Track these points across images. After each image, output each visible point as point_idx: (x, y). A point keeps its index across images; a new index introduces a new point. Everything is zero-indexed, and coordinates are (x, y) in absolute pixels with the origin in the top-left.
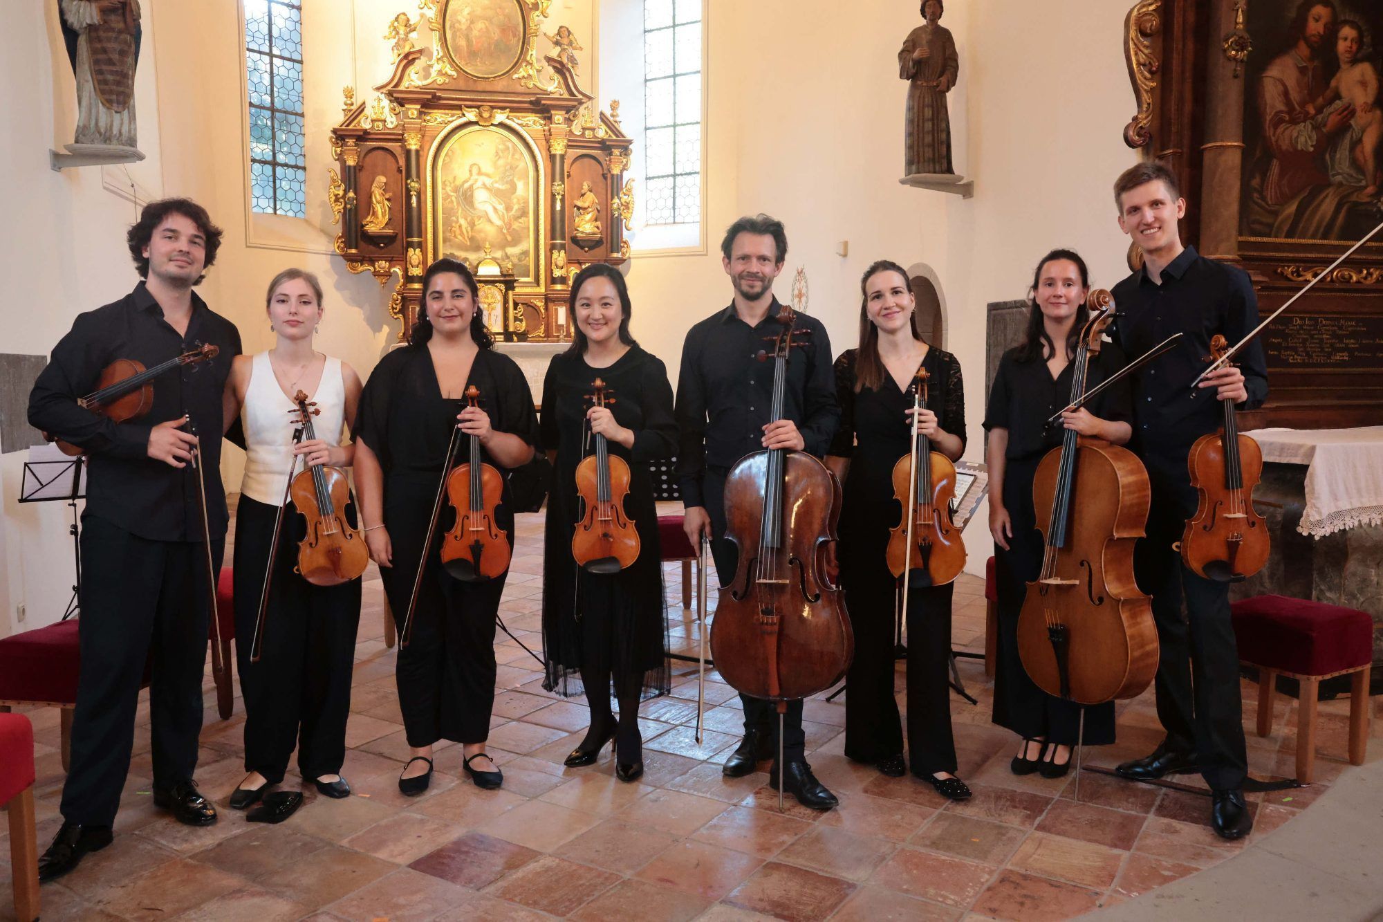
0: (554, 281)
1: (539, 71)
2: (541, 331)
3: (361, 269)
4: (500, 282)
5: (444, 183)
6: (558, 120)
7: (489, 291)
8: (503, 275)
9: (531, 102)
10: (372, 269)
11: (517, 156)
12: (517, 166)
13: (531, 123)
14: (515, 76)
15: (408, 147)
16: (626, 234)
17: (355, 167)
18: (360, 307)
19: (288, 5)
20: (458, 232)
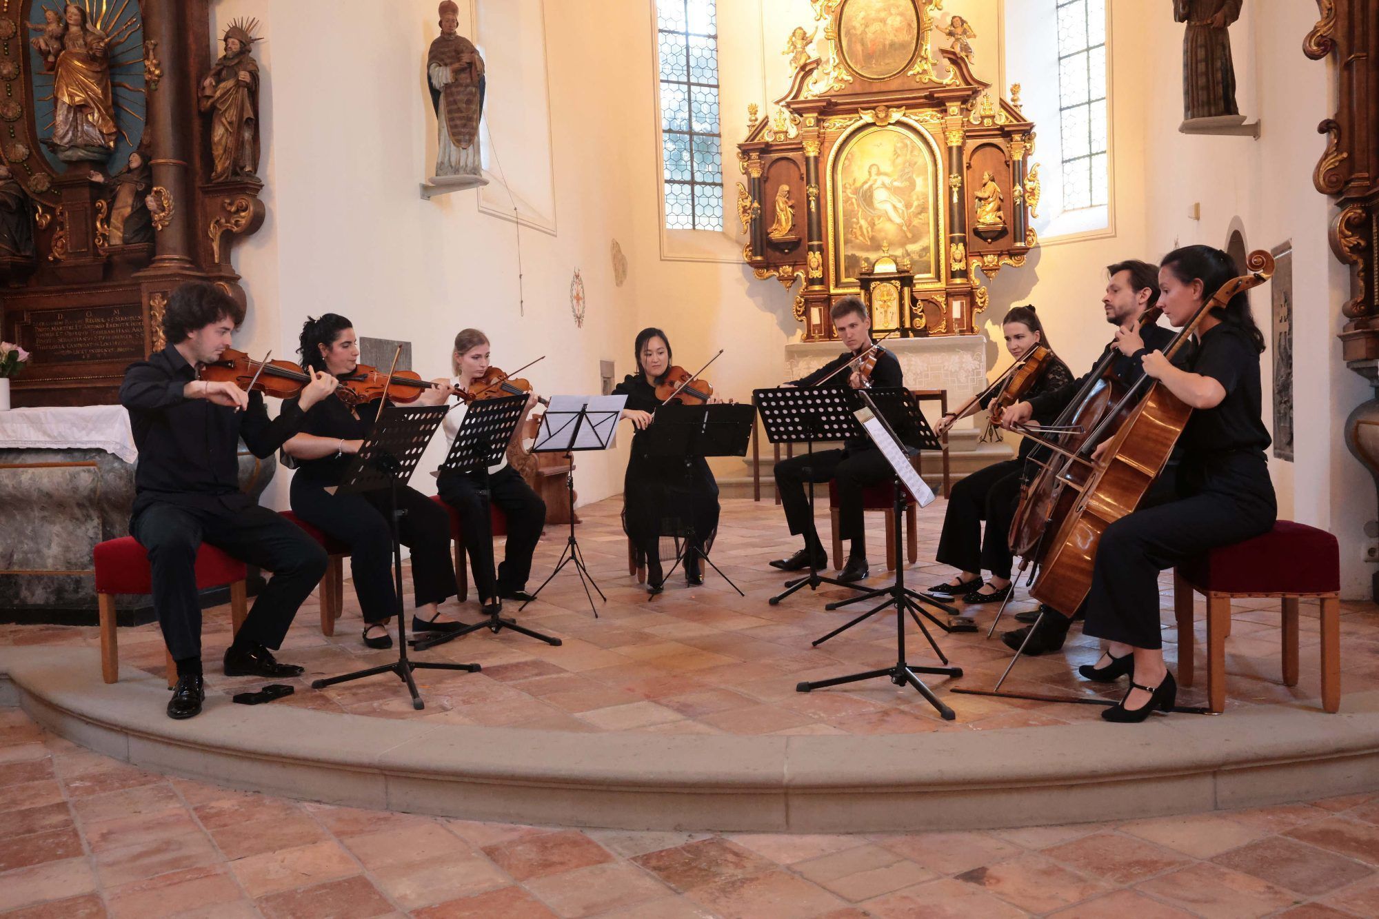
0: (953, 275)
1: (934, 65)
2: (942, 327)
3: (767, 274)
4: (895, 279)
5: (844, 186)
6: (953, 111)
7: (885, 289)
8: (899, 272)
9: (926, 97)
10: (777, 274)
11: (916, 153)
12: (916, 163)
13: (928, 118)
14: (910, 73)
15: (807, 155)
16: (1032, 223)
17: (759, 179)
18: (772, 311)
19: (705, 36)
20: (859, 233)
